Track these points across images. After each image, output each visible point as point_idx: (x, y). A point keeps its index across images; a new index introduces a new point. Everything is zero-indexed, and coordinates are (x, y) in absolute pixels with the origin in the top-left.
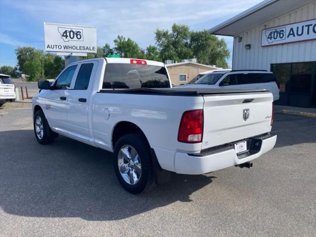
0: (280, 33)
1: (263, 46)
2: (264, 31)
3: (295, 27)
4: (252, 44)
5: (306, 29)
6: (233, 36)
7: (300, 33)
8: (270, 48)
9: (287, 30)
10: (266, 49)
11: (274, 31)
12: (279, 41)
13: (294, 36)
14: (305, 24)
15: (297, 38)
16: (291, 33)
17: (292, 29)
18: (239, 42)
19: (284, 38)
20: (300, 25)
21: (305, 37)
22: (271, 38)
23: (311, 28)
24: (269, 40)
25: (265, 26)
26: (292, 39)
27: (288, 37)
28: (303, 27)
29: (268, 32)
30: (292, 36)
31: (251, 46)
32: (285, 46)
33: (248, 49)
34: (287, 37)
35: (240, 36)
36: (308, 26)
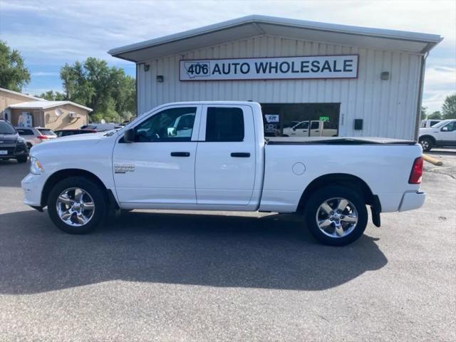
0: (204, 68)
1: (181, 81)
2: (182, 63)
3: (220, 63)
4: (165, 75)
5: (233, 67)
6: (135, 62)
7: (226, 71)
8: (191, 85)
9: (212, 65)
10: (184, 85)
11: (196, 64)
12: (201, 76)
13: (220, 73)
14: (232, 62)
15: (223, 76)
16: (217, 69)
17: (217, 65)
18: (146, 71)
19: (208, 74)
20: (227, 62)
21: (232, 76)
22: (192, 72)
23: (238, 67)
24: (190, 73)
25: (183, 56)
26: (217, 76)
27: (213, 73)
28: (229, 64)
29: (188, 65)
30: (218, 73)
31: (165, 79)
32: (209, 85)
33: (160, 81)
34: (211, 72)
35: (147, 64)
36: (236, 65)
